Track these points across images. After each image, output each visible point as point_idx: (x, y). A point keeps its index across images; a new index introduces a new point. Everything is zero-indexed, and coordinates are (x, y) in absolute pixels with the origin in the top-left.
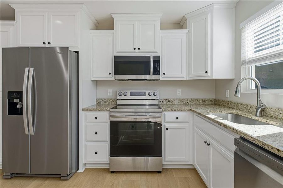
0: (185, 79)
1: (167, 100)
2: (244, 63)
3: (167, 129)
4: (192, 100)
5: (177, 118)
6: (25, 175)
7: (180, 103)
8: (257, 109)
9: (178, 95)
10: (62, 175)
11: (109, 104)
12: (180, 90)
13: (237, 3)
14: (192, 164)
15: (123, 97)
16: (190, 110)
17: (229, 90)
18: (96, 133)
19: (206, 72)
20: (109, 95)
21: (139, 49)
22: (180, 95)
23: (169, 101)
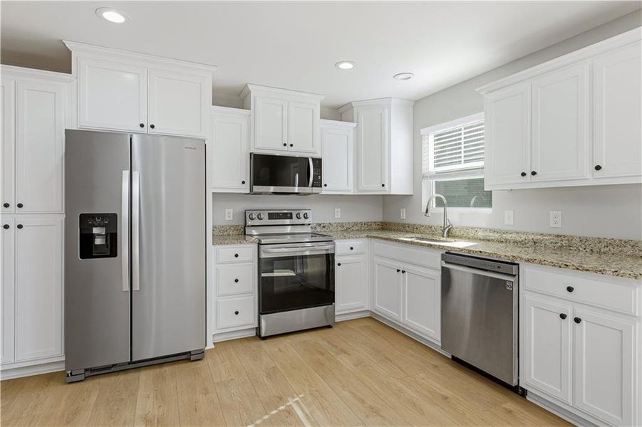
0: (352, 193)
1: (322, 225)
2: (424, 177)
3: (339, 265)
4: (356, 224)
5: (352, 248)
6: (113, 370)
7: (340, 229)
8: (445, 229)
9: (336, 217)
10: (192, 353)
11: (229, 235)
12: (339, 210)
13: (416, 102)
14: (368, 310)
15: (257, 222)
16: (367, 236)
17: (405, 210)
18: (237, 281)
19: (383, 185)
20: (227, 219)
21: (291, 145)
22: (339, 217)
23: (324, 227)
